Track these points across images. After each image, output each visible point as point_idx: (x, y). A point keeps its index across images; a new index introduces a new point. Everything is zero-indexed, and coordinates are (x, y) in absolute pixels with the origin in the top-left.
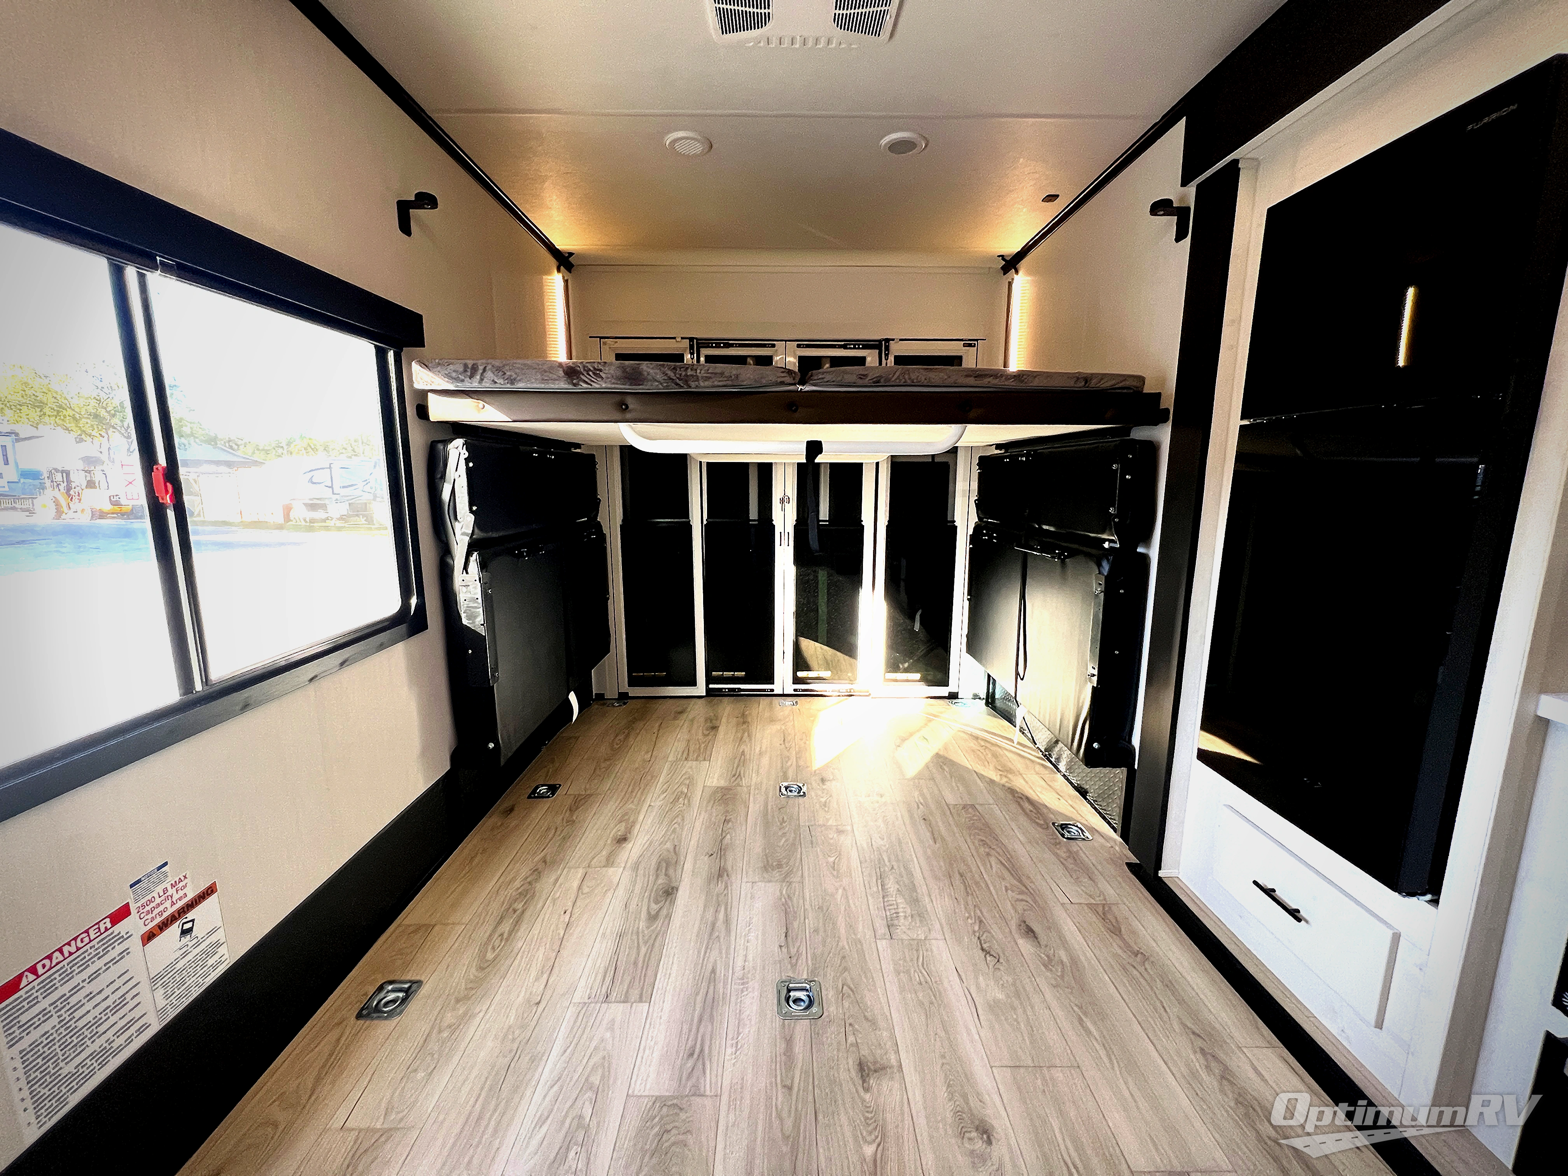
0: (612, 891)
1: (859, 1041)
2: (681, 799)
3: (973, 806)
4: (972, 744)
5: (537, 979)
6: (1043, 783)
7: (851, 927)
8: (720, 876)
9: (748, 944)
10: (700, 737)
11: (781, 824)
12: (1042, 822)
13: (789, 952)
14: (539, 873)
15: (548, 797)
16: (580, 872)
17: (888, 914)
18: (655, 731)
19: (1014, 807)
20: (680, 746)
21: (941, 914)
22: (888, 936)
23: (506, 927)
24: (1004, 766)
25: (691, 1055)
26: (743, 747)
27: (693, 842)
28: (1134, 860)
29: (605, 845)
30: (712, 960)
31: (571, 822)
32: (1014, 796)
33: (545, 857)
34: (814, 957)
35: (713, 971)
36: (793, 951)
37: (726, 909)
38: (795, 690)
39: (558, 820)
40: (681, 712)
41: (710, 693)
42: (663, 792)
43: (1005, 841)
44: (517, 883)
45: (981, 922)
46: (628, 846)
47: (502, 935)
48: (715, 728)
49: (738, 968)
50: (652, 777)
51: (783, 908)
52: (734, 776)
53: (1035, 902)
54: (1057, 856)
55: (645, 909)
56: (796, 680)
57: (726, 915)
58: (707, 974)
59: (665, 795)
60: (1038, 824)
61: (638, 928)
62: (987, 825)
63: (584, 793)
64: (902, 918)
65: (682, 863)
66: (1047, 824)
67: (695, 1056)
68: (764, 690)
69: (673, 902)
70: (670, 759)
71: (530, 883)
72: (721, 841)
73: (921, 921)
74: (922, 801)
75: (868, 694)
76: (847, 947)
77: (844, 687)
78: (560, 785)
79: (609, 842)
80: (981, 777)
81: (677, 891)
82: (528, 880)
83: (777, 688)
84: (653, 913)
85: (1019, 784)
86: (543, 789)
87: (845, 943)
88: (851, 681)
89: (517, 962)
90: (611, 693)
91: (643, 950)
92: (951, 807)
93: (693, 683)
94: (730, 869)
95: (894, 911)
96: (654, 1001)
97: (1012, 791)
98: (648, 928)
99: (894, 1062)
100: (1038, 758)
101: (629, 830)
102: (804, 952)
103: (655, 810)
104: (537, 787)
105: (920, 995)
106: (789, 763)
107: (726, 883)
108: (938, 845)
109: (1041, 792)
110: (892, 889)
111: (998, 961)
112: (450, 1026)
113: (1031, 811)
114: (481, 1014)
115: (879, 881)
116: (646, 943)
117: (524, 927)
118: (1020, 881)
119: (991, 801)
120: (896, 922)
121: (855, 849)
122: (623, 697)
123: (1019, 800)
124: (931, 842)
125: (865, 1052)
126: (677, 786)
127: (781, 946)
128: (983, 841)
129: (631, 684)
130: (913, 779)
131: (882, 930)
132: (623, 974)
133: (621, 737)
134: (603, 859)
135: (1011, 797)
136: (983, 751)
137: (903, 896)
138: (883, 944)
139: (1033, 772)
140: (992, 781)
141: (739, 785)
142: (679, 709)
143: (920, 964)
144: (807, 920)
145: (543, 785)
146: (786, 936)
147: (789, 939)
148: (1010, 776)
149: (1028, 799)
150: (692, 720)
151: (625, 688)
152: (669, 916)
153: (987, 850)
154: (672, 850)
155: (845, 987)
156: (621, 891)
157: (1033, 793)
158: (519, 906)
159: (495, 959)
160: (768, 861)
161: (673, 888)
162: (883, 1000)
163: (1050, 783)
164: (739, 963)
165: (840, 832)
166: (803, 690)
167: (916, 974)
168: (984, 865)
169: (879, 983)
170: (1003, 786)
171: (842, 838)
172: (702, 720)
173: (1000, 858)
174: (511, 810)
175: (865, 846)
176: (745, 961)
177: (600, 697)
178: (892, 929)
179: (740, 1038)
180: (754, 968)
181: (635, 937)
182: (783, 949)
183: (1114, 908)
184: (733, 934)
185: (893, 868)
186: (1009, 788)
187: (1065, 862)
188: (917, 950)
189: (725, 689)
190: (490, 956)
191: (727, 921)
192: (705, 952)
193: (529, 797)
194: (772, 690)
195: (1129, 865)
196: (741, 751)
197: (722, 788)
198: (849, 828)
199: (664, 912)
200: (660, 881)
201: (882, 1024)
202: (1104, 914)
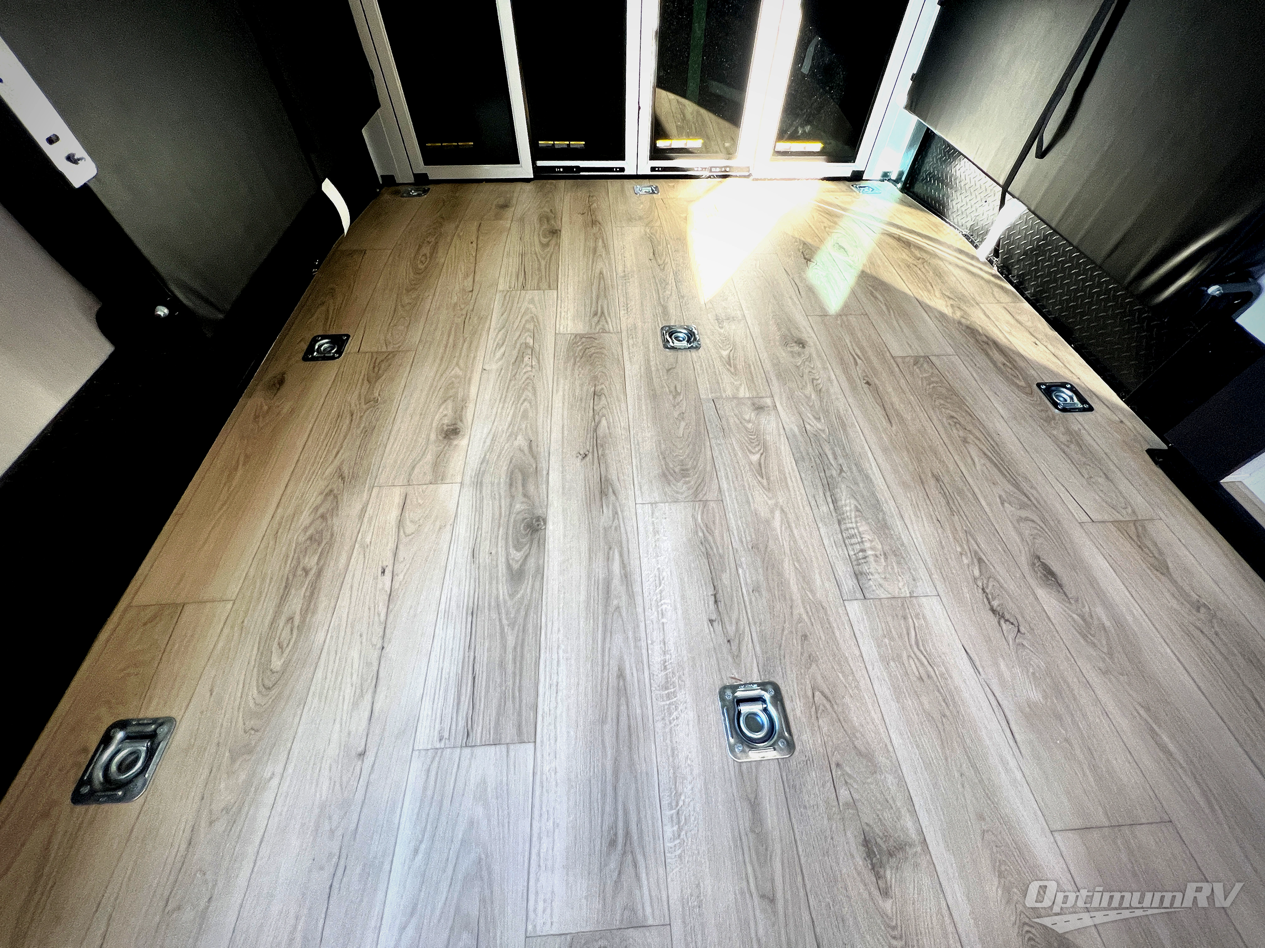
0: (449, 528)
1: (856, 796)
2: (526, 359)
3: (927, 358)
4: (904, 255)
5: (355, 704)
6: (1008, 317)
7: (805, 579)
8: (603, 493)
9: (664, 620)
10: (538, 249)
11: (674, 397)
12: (1022, 383)
13: (725, 633)
14: (336, 497)
15: (333, 358)
16: (396, 496)
17: (852, 553)
18: (474, 239)
19: (981, 360)
20: (511, 264)
21: (923, 549)
22: (859, 595)
23: (295, 603)
24: (953, 291)
25: (613, 843)
26: (600, 265)
27: (556, 435)
28: (1159, 444)
29: (427, 443)
30: (615, 652)
31: (372, 402)
32: (977, 340)
33: (340, 468)
34: (763, 639)
35: (621, 675)
36: (731, 629)
37: (621, 555)
38: (653, 169)
39: (353, 399)
40: (505, 206)
41: (540, 174)
42: (499, 346)
43: (982, 416)
44: (305, 518)
45: (980, 560)
46: (462, 442)
47: (291, 619)
48: (555, 233)
49: (656, 667)
50: (480, 318)
51: (703, 550)
52: (596, 314)
53: (1044, 520)
54: (1055, 440)
55: (502, 560)
56: (656, 153)
57: (623, 565)
58: (613, 681)
59: (503, 349)
60: (1018, 387)
61: (497, 597)
62: (952, 390)
63: (384, 349)
64: (871, 559)
65: (545, 473)
66: (1030, 386)
67: (620, 847)
68: (610, 169)
69: (542, 544)
70: (500, 287)
71: (323, 517)
72: (595, 431)
73: (899, 563)
74: (860, 354)
75: (747, 174)
76: (805, 616)
77: (718, 162)
78: (348, 336)
79: (433, 436)
80: (927, 308)
81: (545, 524)
82: (321, 510)
83: (629, 165)
84: (516, 566)
85: (978, 319)
86: (324, 344)
87: (802, 610)
88: (729, 154)
89: (319, 674)
90: (404, 176)
91: (511, 641)
92: (899, 360)
93: (514, 159)
94: (614, 477)
95: (858, 547)
96: (542, 742)
97: (972, 332)
98: (512, 596)
99: (913, 834)
100: (994, 276)
101: (459, 415)
102: (747, 629)
103: (493, 376)
104: (315, 340)
105: (925, 700)
106: (668, 293)
107: (614, 507)
108: (894, 428)
109: (1010, 333)
110: (848, 508)
111: (1019, 631)
112: (227, 810)
113: (1004, 364)
114: (275, 782)
115: (828, 494)
116: (512, 625)
117: (323, 602)
118: (1017, 486)
119: (950, 350)
120: (865, 568)
121: (783, 439)
122: (421, 181)
123: (985, 346)
124: (885, 423)
125: (868, 817)
126: (518, 334)
127: (711, 621)
128: (952, 417)
129: (428, 161)
130: (839, 315)
131: (849, 583)
132: (487, 692)
133: (426, 250)
134: (428, 468)
135: (972, 341)
136: (921, 266)
137: (866, 519)
138: (855, 608)
139: (992, 299)
140: (943, 315)
141: (604, 331)
142: (501, 201)
143: (913, 643)
144: (740, 571)
145: (324, 337)
146: (716, 602)
147: (721, 605)
148: (965, 308)
149: (996, 344)
150: (522, 220)
151: (421, 167)
152: (540, 572)
153: (961, 433)
154: (526, 449)
155: (817, 693)
156: (462, 529)
157: (1000, 335)
158: (311, 561)
159: (286, 665)
160: (667, 464)
161: (538, 520)
162: (876, 716)
163: (1018, 317)
164: (657, 658)
165: (759, 409)
166: (665, 169)
167: (911, 661)
168: (963, 458)
169: (864, 683)
170: (960, 323)
171: (763, 419)
172: (535, 218)
173: (982, 446)
174: (280, 382)
175: (796, 430)
176: (665, 653)
177: (389, 180)
178: (863, 580)
179: (681, 803)
180: (680, 665)
181: (494, 616)
182: (715, 624)
183: (1149, 526)
184: (639, 600)
185: (842, 470)
186: (968, 327)
187: (1066, 449)
188: (905, 618)
189: (559, 167)
190: (277, 663)
191: (626, 577)
192: (604, 639)
193: (305, 359)
194: (622, 170)
195: (1152, 453)
196: (598, 271)
197: (582, 336)
198: (768, 401)
199: (531, 563)
200: (518, 507)
201: (882, 759)
202: (1138, 536)
